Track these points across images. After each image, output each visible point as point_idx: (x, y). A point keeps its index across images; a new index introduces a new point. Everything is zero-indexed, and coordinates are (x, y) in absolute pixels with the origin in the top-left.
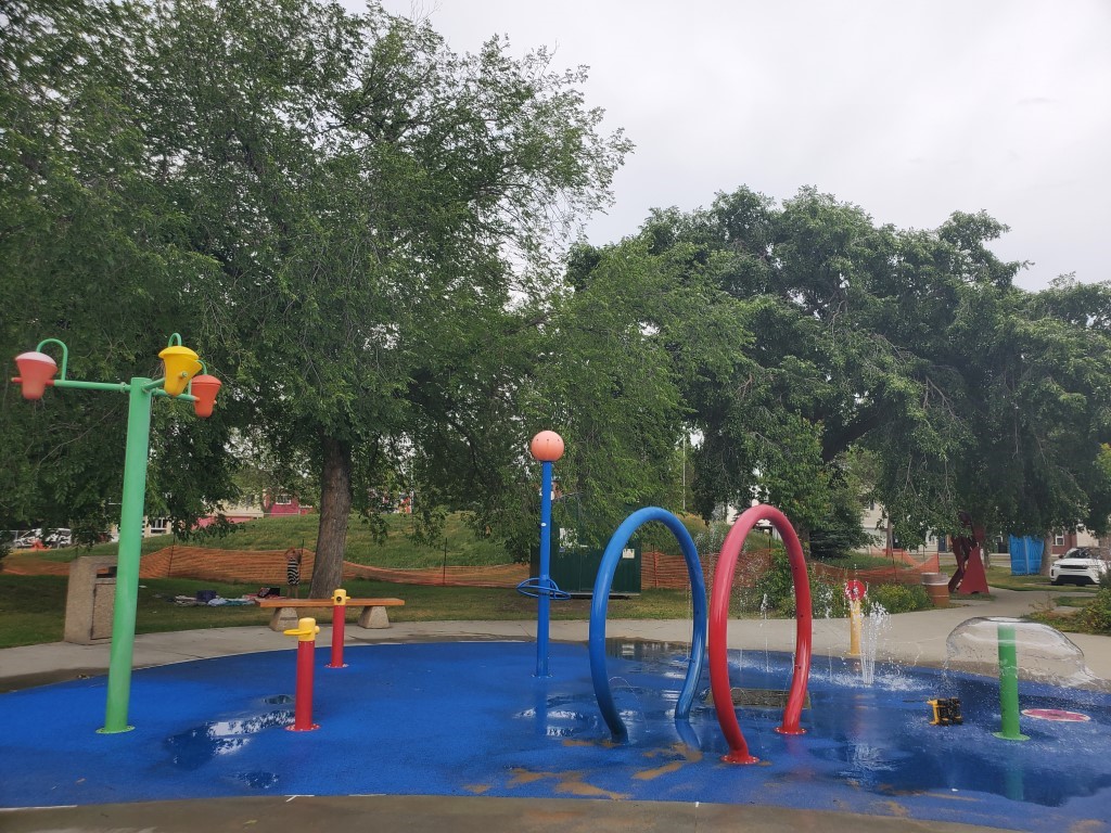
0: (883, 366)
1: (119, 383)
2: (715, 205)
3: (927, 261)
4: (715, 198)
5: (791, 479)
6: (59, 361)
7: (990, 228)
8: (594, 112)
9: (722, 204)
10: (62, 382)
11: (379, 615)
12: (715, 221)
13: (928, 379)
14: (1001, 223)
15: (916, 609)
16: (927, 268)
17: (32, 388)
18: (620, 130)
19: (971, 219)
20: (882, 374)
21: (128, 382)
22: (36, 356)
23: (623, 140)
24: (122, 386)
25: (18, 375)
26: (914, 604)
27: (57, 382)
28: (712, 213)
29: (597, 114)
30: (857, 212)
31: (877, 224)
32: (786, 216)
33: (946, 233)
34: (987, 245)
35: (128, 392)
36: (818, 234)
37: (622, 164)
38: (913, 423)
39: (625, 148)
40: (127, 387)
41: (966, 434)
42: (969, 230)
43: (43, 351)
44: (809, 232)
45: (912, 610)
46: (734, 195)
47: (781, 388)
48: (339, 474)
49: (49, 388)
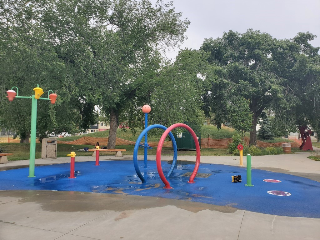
1: (29, 96)
2: (223, 36)
4: (223, 34)
6: (16, 92)
7: (310, 37)
9: (225, 36)
10: (17, 97)
11: (119, 153)
12: (223, 41)
13: (287, 85)
14: (314, 35)
15: (277, 154)
17: (11, 99)
18: (187, 18)
19: (304, 35)
21: (31, 96)
22: (11, 91)
23: (187, 21)
24: (30, 97)
25: (8, 95)
26: (276, 153)
27: (16, 97)
28: (222, 38)
29: (180, 14)
30: (268, 35)
32: (243, 38)
33: (296, 39)
34: (309, 42)
35: (31, 99)
36: (252, 43)
39: (188, 23)
40: (31, 97)
41: (298, 102)
42: (303, 38)
43: (13, 89)
44: (249, 43)
45: (275, 154)
46: (228, 33)
47: (239, 90)
48: (114, 117)
49: (15, 98)
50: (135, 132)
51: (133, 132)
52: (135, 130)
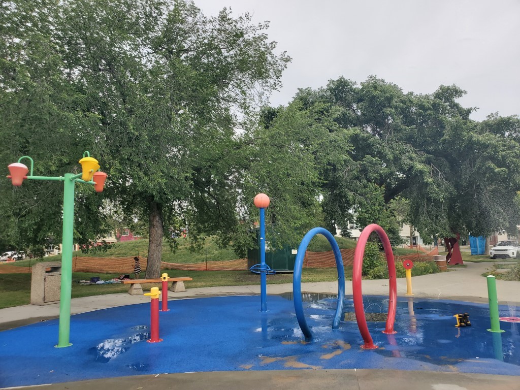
0: (411, 159)
1: (59, 176)
2: (328, 86)
3: (429, 109)
4: (328, 82)
5: (371, 213)
6: (29, 167)
7: (457, 92)
8: (272, 43)
9: (331, 85)
10: (31, 177)
11: (180, 285)
12: (329, 93)
13: (432, 164)
14: (462, 90)
15: (433, 273)
16: (430, 112)
17: (17, 181)
18: (285, 52)
19: (448, 88)
20: (411, 162)
21: (63, 176)
22: (18, 165)
23: (286, 56)
24: (60, 178)
25: (10, 174)
26: (431, 270)
27: (29, 177)
28: (327, 89)
29: (273, 44)
30: (395, 87)
31: (405, 92)
32: (362, 90)
33: (437, 96)
34: (457, 100)
35: (63, 181)
36: (378, 98)
37: (286, 68)
38: (427, 184)
39: (287, 60)
40: (63, 178)
41: (452, 189)
42: (448, 94)
43: (22, 162)
44: (374, 97)
45: (431, 273)
47: (364, 171)
48: (157, 219)
49: (25, 180)
50: (176, 246)
51: (171, 246)
52: (175, 242)
